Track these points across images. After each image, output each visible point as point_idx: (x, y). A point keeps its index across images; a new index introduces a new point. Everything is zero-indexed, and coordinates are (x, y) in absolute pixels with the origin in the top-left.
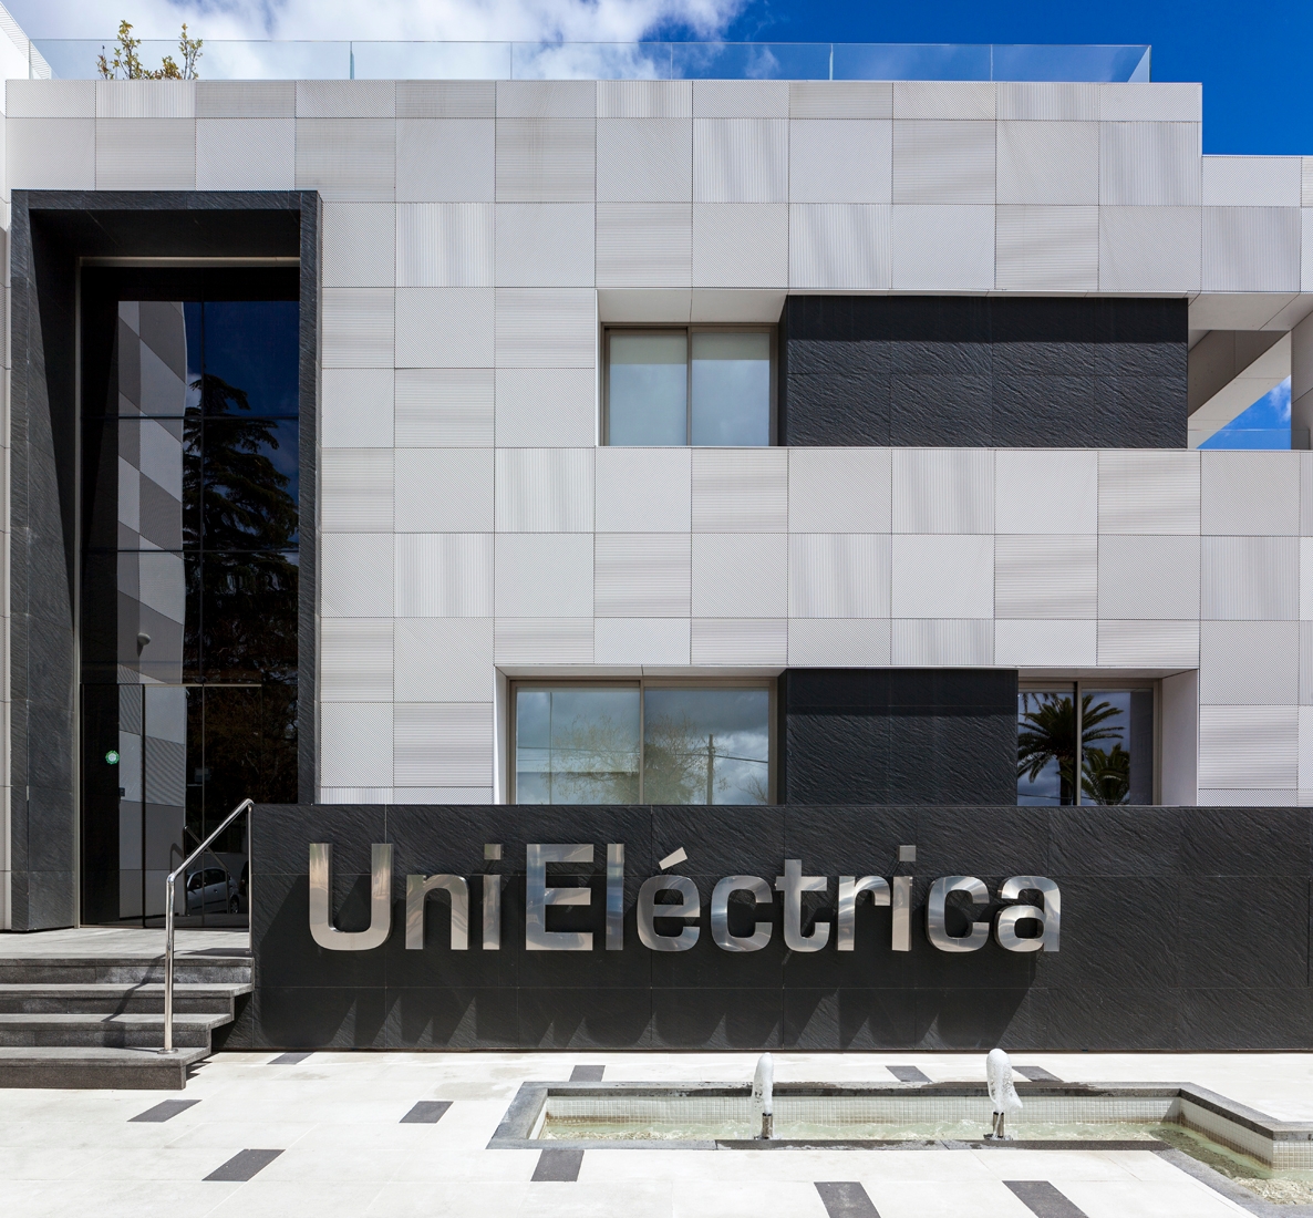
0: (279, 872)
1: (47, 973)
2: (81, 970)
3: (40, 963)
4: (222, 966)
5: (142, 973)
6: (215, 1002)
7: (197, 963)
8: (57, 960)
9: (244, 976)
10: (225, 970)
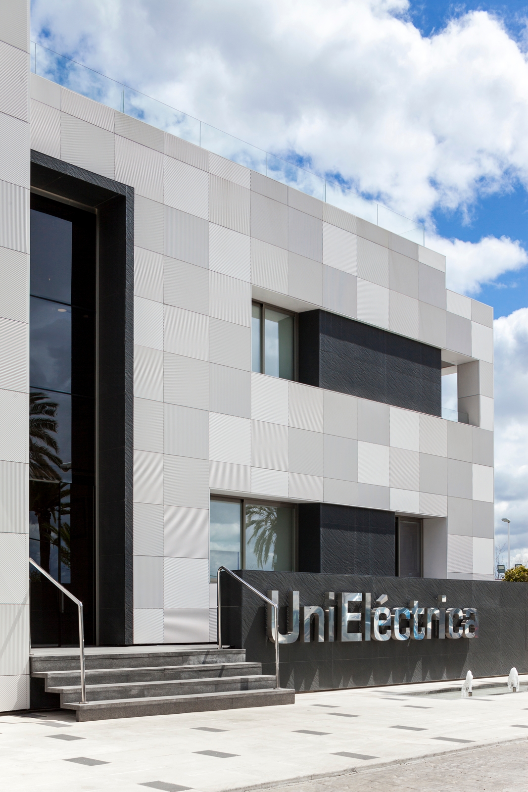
0: (252, 605)
1: (162, 660)
2: (176, 658)
3: (158, 655)
4: (234, 654)
5: (202, 658)
6: (256, 669)
7: (225, 653)
8: (166, 653)
9: (243, 659)
10: (235, 655)
